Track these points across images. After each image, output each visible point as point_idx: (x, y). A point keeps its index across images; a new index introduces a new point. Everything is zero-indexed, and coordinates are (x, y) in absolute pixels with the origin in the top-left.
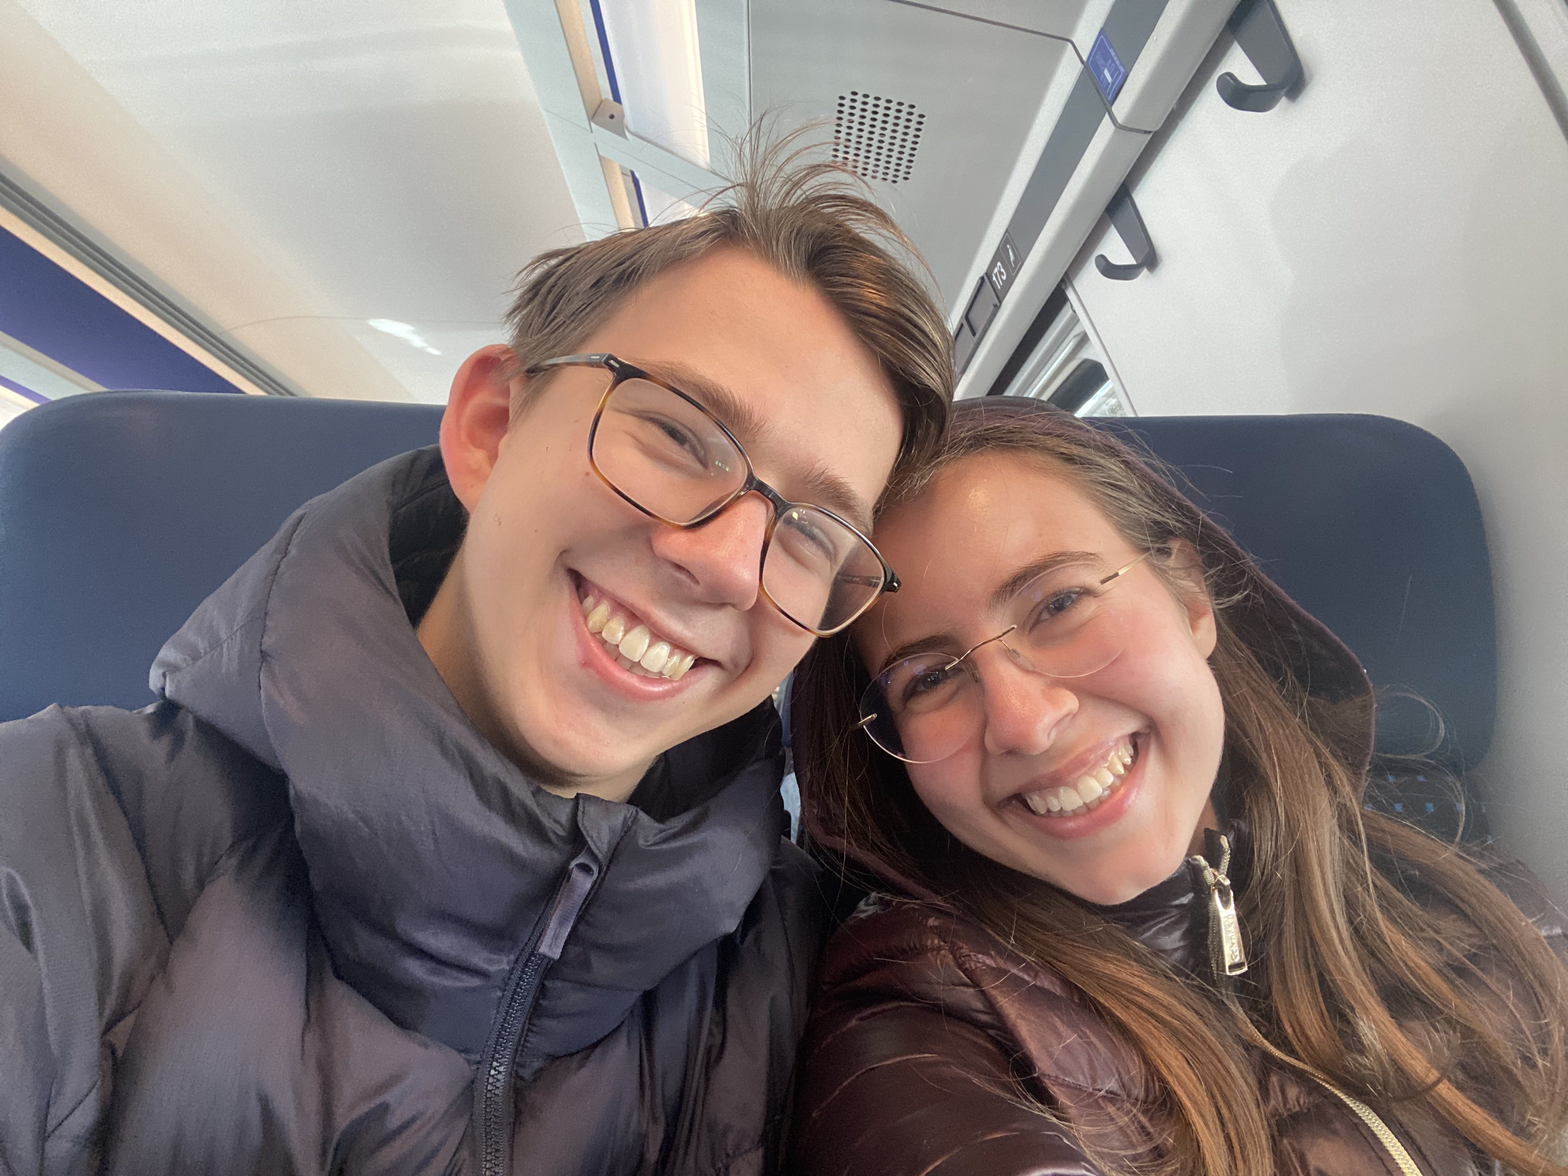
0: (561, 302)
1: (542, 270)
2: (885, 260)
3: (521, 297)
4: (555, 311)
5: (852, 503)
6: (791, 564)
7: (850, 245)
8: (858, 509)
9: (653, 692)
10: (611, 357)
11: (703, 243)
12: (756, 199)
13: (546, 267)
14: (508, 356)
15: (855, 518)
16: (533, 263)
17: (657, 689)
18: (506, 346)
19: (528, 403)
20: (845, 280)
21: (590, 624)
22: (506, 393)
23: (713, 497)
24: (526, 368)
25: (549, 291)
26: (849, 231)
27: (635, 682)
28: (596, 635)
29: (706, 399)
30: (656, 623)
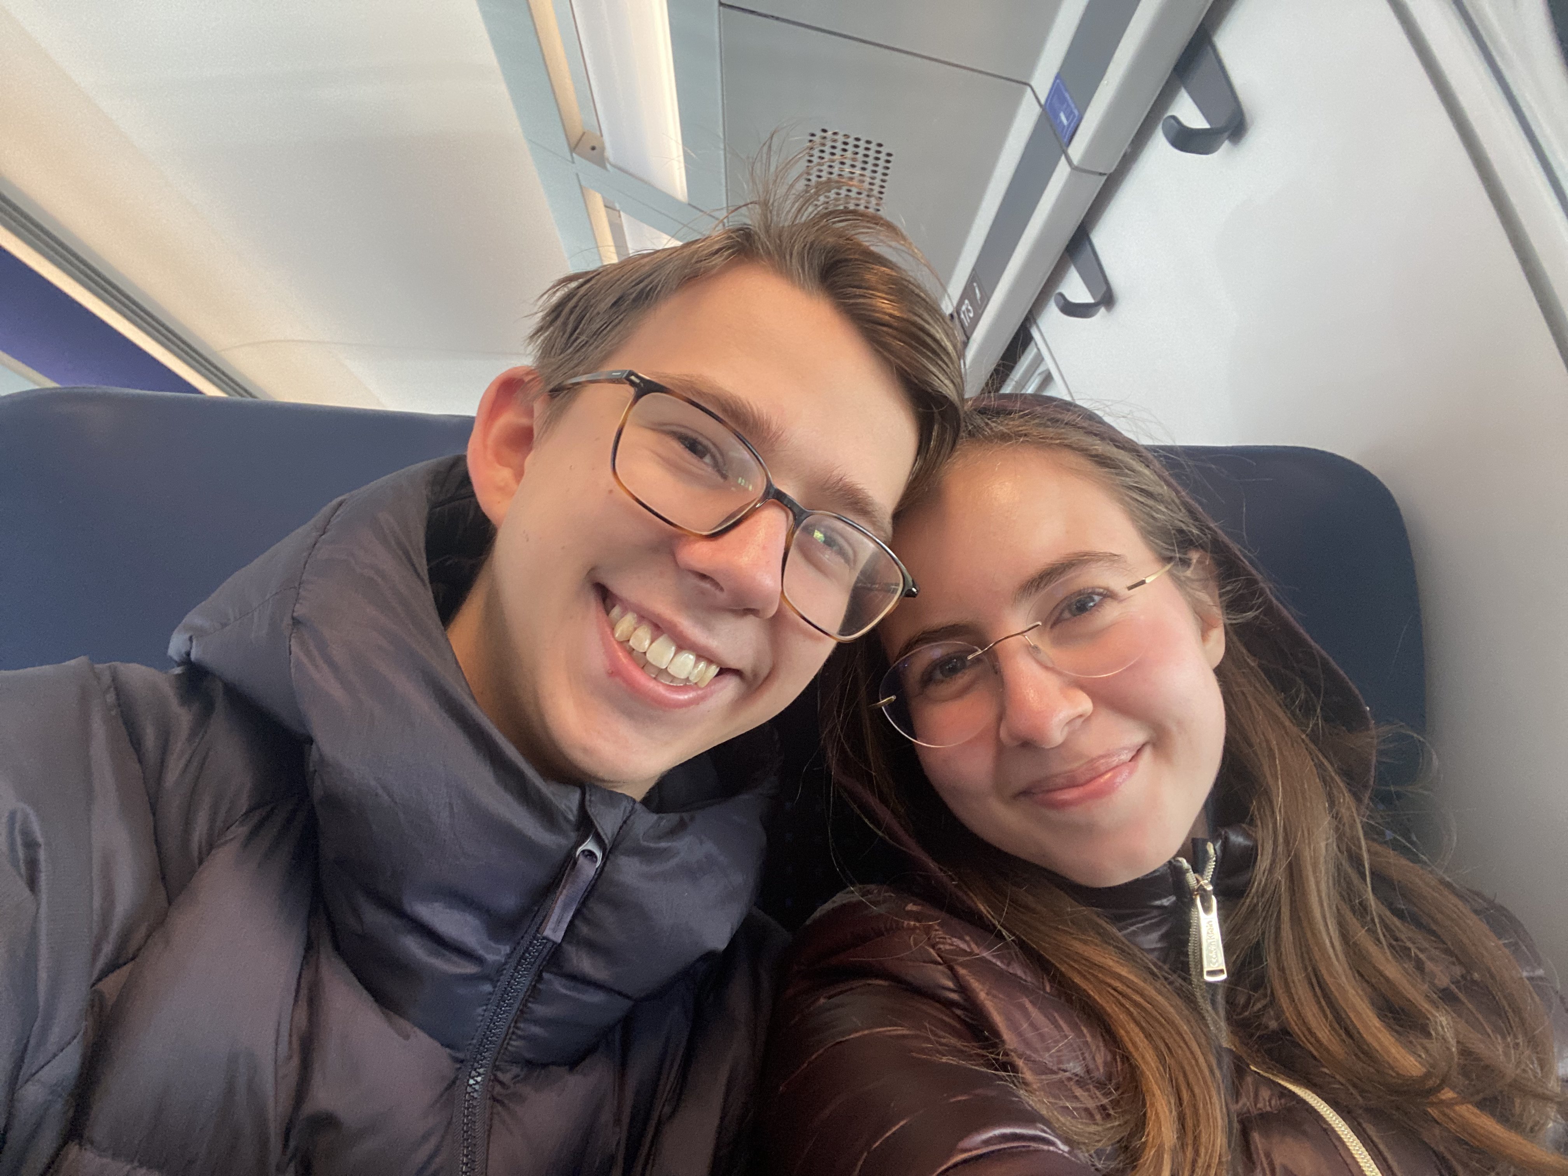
0: (583, 322)
1: (563, 292)
2: (896, 271)
3: (544, 318)
4: (578, 331)
5: (870, 508)
6: (811, 573)
7: (861, 258)
8: (876, 514)
9: (679, 700)
10: (632, 373)
11: (718, 260)
12: (769, 215)
13: (566, 290)
14: (531, 377)
15: (873, 523)
16: (554, 287)
17: (683, 697)
18: (528, 367)
19: (553, 419)
20: (858, 291)
21: (617, 635)
22: (530, 413)
23: (732, 507)
24: (551, 387)
25: (571, 312)
26: (859, 245)
27: (661, 690)
28: (624, 643)
29: (725, 410)
30: (681, 632)
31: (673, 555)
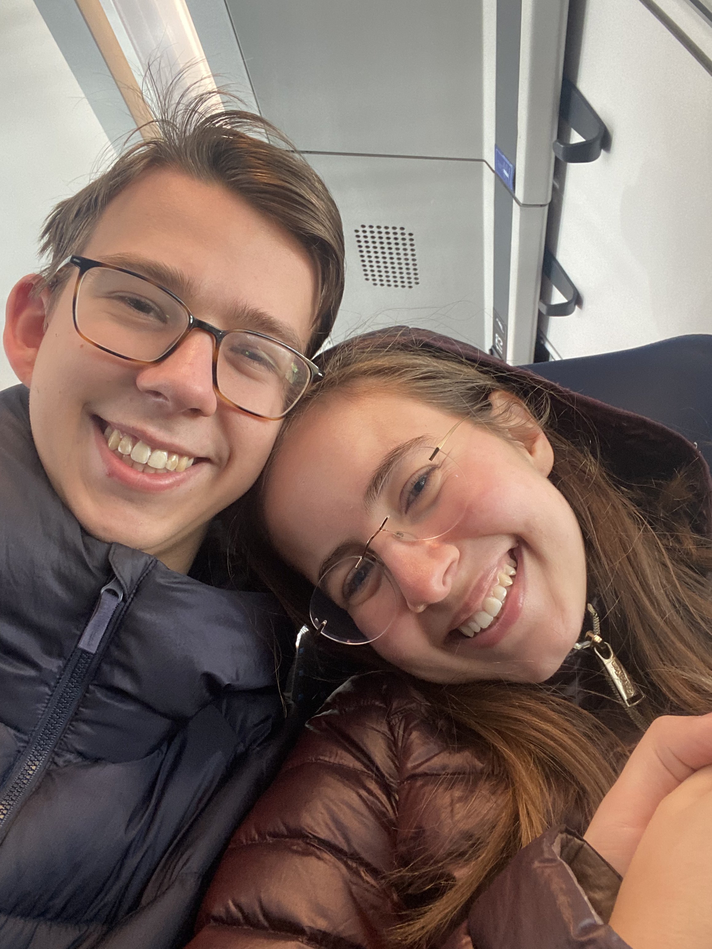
14: (36, 281)
21: (109, 446)
22: (41, 305)
27: (147, 479)
28: (115, 451)
29: (150, 274)
30: (150, 437)
31: (135, 384)
